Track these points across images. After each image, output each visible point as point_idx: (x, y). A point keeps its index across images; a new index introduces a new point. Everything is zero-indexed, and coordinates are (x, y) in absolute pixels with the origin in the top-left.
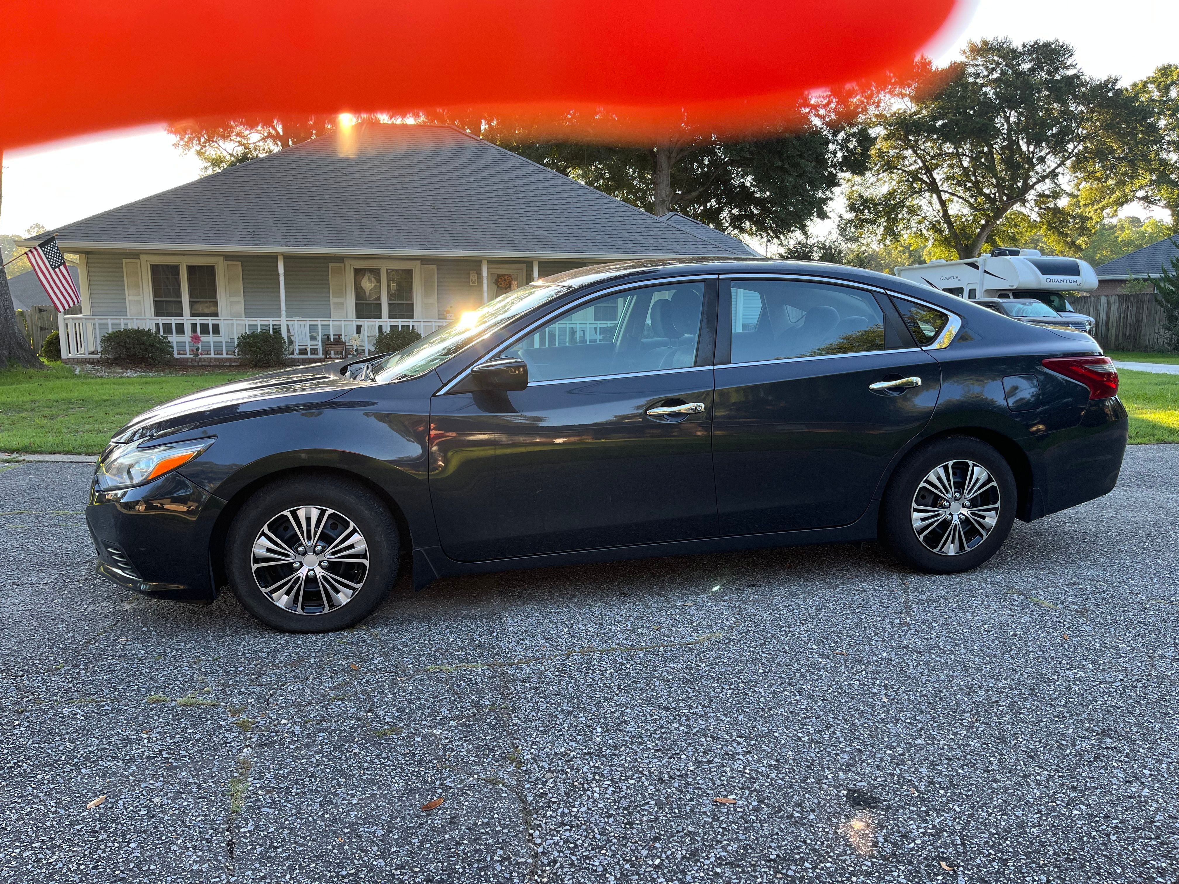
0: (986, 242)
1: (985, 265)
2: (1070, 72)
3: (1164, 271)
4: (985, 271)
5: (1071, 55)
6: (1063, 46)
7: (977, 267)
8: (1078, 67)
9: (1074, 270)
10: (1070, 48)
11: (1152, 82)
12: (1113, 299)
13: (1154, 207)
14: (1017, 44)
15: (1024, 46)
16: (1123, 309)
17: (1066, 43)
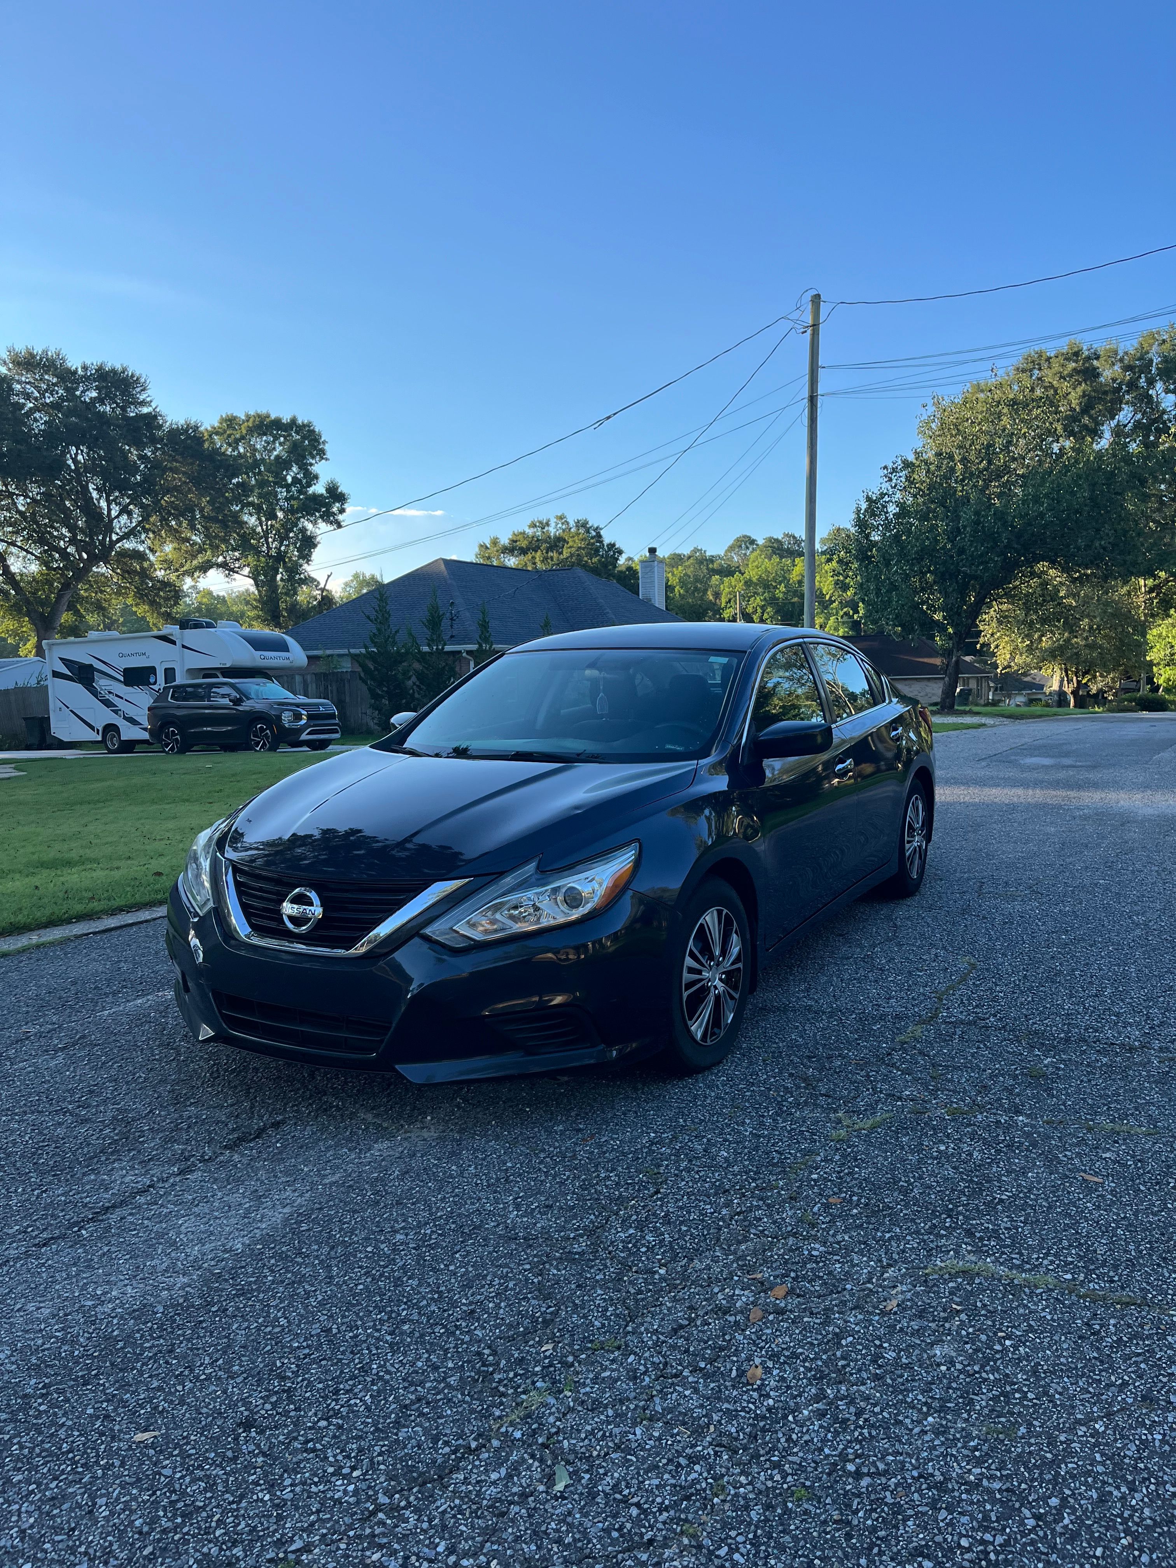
0: (67, 610)
1: (182, 639)
2: (145, 410)
3: (366, 647)
4: (184, 646)
5: (143, 390)
6: (132, 376)
7: (173, 643)
8: (154, 405)
9: (283, 647)
10: (142, 380)
11: (217, 433)
12: (309, 678)
13: (236, 576)
14: (74, 363)
15: (85, 368)
16: (322, 689)
17: (137, 374)
